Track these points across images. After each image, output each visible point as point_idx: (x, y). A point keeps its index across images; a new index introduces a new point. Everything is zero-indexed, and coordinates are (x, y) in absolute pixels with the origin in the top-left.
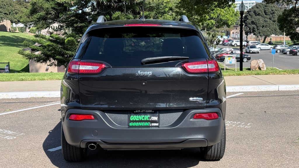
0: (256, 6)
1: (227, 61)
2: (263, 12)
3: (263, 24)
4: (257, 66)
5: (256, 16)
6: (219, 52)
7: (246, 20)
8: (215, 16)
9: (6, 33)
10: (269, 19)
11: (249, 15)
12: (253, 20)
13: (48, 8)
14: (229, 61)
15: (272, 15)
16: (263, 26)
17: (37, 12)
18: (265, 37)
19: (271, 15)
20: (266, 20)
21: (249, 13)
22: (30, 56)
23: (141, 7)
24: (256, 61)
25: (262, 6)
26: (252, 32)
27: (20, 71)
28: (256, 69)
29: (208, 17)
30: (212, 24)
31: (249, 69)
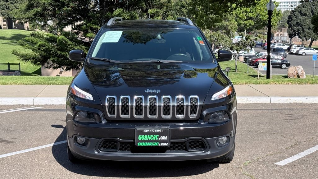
0: (303, 5)
1: (261, 67)
2: (310, 12)
3: (310, 25)
4: (295, 74)
5: (301, 16)
6: (255, 57)
7: (290, 21)
8: (253, 15)
9: (23, 31)
11: (293, 16)
12: (299, 21)
13: (44, 4)
14: (263, 67)
16: (310, 28)
17: (34, 7)
18: (311, 41)
21: (294, 13)
22: (25, 57)
23: (149, 4)
24: (295, 68)
25: (309, 5)
26: (297, 34)
27: (32, 73)
28: (294, 76)
29: (246, 17)
30: (250, 25)
31: (286, 77)
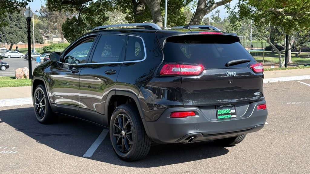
3: (9, 30)
10: (15, 25)
15: (18, 22)
16: (9, 33)
18: (11, 44)
19: (16, 22)
20: (12, 27)
24: (22, 70)
28: (21, 77)
31: (14, 78)
